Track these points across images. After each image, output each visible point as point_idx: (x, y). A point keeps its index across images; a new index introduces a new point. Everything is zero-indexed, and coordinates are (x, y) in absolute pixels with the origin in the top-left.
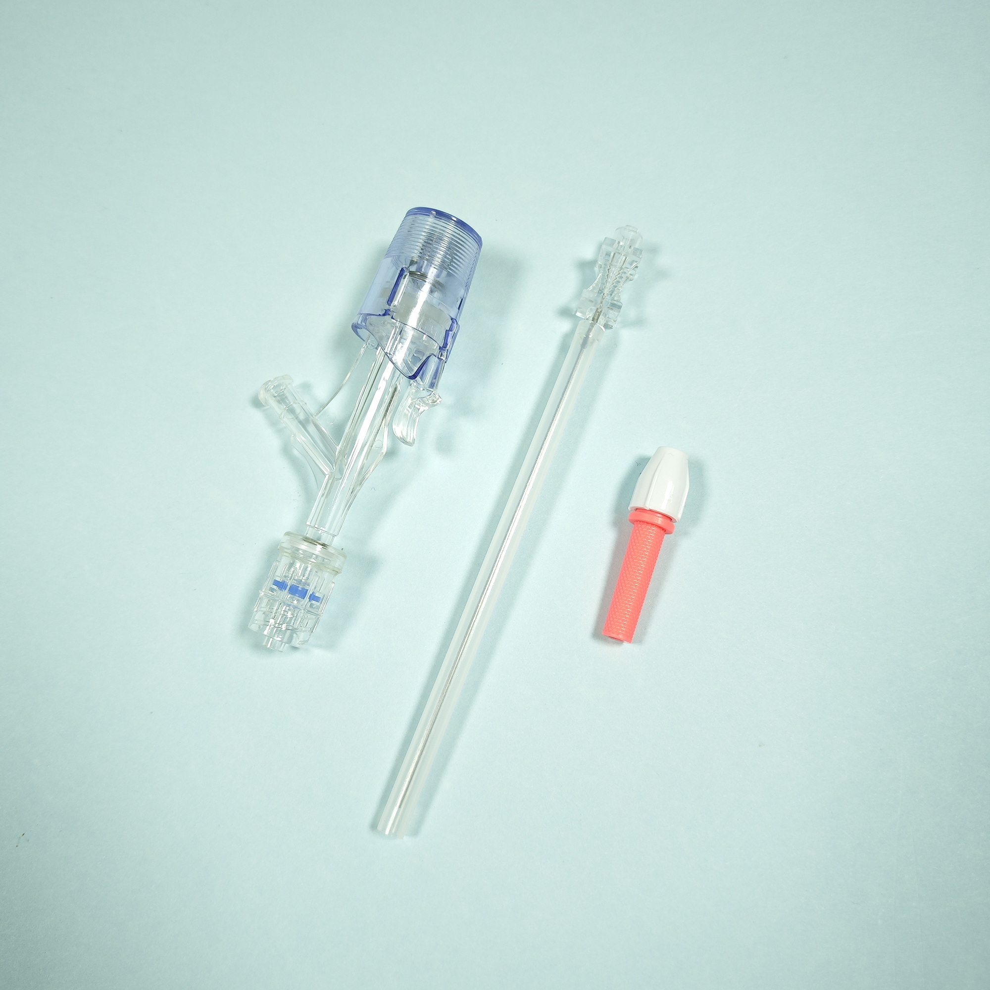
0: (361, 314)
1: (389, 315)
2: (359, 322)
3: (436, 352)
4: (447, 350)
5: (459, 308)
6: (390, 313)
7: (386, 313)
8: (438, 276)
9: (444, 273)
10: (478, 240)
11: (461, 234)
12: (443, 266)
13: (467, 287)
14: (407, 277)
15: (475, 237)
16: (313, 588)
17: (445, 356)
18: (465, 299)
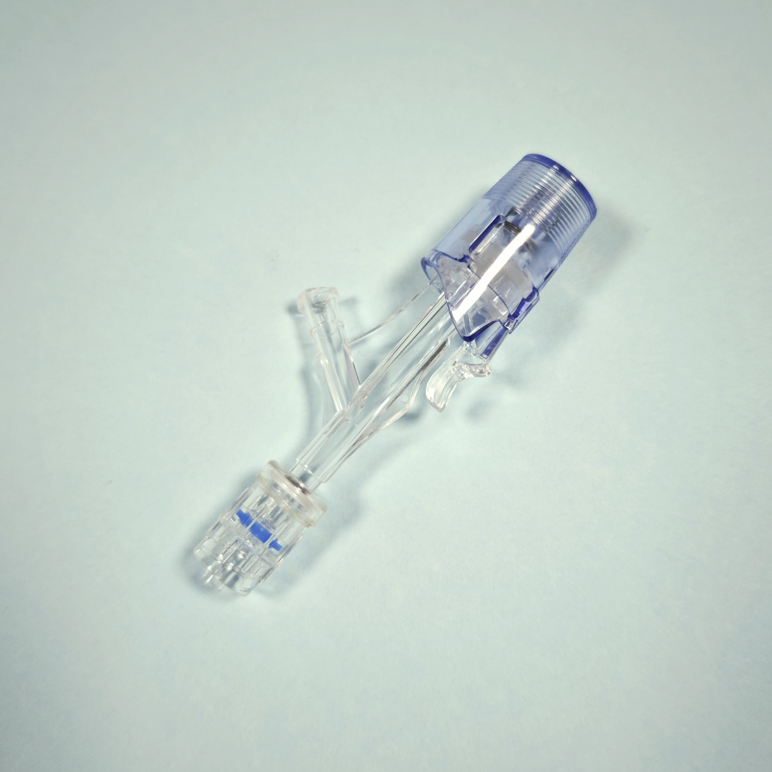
0: (437, 251)
1: (466, 262)
2: (431, 259)
3: (504, 319)
4: (517, 321)
5: (546, 278)
6: (468, 260)
7: (464, 259)
8: (534, 236)
9: (543, 235)
10: (593, 212)
11: (577, 199)
12: (543, 227)
13: (563, 258)
14: (500, 227)
15: (590, 206)
16: (278, 535)
17: (512, 327)
18: (556, 270)
